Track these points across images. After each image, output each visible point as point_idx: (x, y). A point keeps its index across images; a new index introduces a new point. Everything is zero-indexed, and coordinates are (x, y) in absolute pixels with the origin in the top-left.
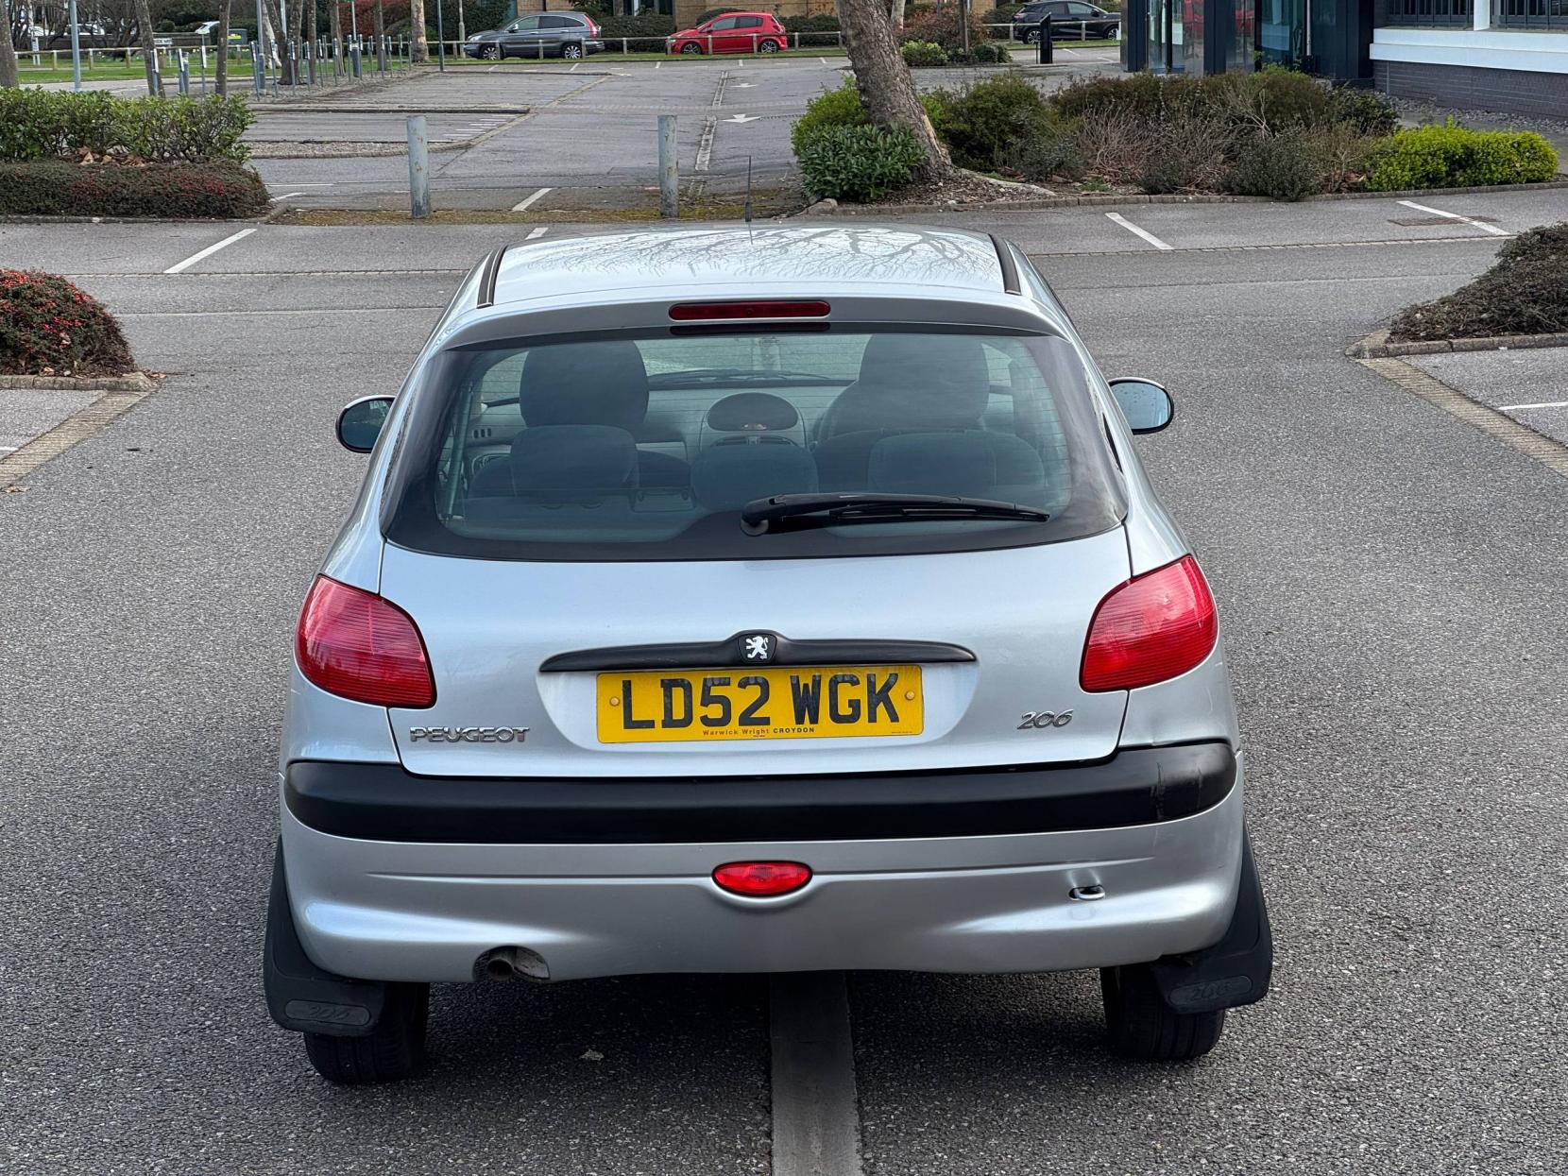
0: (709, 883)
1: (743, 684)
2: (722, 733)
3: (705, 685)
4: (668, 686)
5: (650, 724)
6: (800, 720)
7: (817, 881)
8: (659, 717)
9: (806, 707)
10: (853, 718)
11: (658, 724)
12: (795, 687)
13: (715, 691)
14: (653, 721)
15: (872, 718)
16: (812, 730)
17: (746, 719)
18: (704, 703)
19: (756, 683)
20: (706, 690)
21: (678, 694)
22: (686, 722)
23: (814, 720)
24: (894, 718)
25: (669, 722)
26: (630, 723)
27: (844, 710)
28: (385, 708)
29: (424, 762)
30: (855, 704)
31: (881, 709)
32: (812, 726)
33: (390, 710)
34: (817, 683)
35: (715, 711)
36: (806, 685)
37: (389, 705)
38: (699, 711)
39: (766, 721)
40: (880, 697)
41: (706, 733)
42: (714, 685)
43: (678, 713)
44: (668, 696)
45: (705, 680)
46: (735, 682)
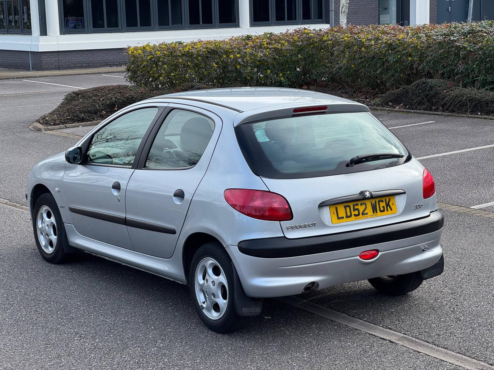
0: (358, 257)
1: (361, 205)
2: (359, 218)
3: (353, 206)
4: (345, 207)
5: (343, 218)
6: (374, 213)
7: (380, 254)
8: (344, 216)
9: (374, 209)
10: (383, 211)
11: (345, 217)
12: (372, 204)
13: (356, 207)
14: (343, 217)
15: (387, 210)
16: (376, 215)
17: (363, 214)
18: (354, 211)
19: (364, 204)
20: (354, 207)
21: (348, 208)
22: (351, 216)
23: (377, 212)
24: (391, 210)
25: (347, 217)
26: (339, 218)
27: (382, 209)
28: (279, 222)
29: (291, 235)
30: (383, 207)
31: (388, 207)
32: (377, 214)
33: (280, 222)
34: (376, 202)
35: (356, 212)
36: (374, 203)
37: (280, 221)
38: (353, 213)
39: (367, 214)
40: (388, 205)
41: (355, 218)
42: (355, 206)
43: (349, 214)
44: (346, 209)
45: (353, 204)
46: (359, 205)
